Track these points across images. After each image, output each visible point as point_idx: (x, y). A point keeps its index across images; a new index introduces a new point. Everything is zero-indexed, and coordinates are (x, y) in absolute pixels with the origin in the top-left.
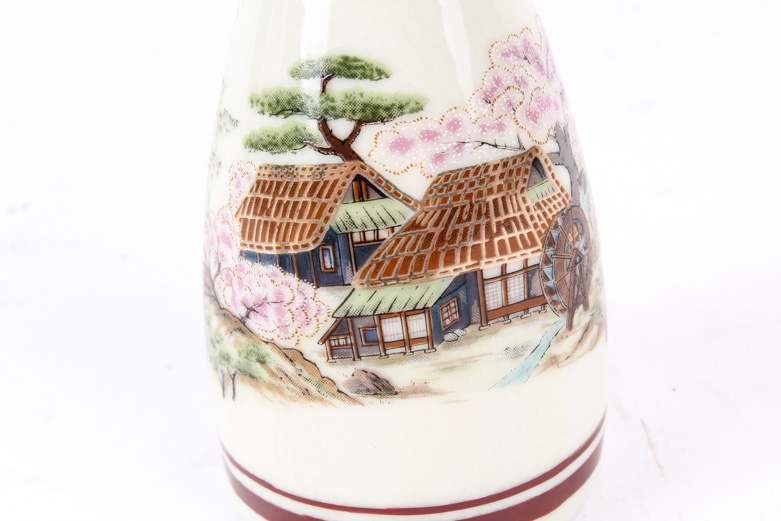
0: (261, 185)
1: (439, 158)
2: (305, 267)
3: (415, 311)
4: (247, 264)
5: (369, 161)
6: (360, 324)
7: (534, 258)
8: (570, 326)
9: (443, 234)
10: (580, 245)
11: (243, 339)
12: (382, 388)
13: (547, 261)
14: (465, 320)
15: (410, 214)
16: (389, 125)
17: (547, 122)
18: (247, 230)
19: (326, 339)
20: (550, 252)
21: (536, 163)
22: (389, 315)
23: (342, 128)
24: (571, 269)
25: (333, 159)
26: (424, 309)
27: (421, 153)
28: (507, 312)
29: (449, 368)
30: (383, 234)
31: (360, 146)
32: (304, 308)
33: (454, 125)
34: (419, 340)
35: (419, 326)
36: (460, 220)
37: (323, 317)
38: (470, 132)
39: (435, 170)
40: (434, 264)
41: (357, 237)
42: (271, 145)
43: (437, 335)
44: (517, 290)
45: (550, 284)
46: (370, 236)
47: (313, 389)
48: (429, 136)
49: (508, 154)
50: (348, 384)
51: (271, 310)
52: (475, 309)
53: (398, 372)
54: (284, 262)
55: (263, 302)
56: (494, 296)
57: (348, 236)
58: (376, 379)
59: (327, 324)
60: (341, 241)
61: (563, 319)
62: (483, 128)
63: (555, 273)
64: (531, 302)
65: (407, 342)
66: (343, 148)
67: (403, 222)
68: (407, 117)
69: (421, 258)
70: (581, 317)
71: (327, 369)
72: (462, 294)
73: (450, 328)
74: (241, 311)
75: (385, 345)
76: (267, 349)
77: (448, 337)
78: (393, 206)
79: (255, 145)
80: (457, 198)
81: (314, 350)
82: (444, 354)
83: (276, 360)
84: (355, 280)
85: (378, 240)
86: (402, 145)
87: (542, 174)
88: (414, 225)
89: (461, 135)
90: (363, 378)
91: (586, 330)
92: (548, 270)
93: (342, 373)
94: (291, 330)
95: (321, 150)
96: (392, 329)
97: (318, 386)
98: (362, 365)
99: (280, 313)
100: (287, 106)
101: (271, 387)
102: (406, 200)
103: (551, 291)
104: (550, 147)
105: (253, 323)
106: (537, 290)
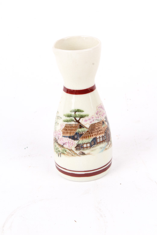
0: (66, 127)
1: (91, 122)
2: (73, 138)
3: (88, 143)
4: (63, 138)
5: (81, 123)
6: (80, 145)
7: (103, 135)
8: (108, 144)
9: (92, 132)
10: (109, 133)
11: (62, 148)
12: (83, 154)
13: (105, 135)
14: (95, 144)
15: (87, 130)
16: (84, 118)
17: (104, 116)
18: (63, 133)
19: (76, 147)
20: (105, 134)
21: (103, 122)
22: (84, 144)
23: (78, 119)
24: (108, 136)
25: (77, 123)
26: (89, 143)
27: (88, 122)
28: (100, 142)
29: (93, 151)
30: (84, 133)
31: (80, 121)
32: (72, 143)
33: (93, 118)
34: (89, 147)
35: (89, 145)
36: (94, 130)
37: (75, 145)
38: (95, 118)
39: (90, 124)
40: (90, 137)
41: (80, 133)
42: (67, 121)
43: (91, 146)
44: (101, 140)
45: (105, 138)
46: (82, 133)
47: (73, 155)
48: (89, 119)
49: (99, 121)
50: (79, 154)
51: (67, 144)
52: (96, 142)
53: (86, 152)
54: (70, 137)
55: (66, 143)
56: (98, 140)
57: (79, 133)
58: (83, 153)
59: (76, 145)
60: (78, 134)
61: (107, 143)
62: (96, 118)
63: (106, 137)
64: (103, 141)
65: (87, 147)
66: (78, 121)
67: (86, 131)
68: (87, 117)
69: (89, 136)
70: (109, 143)
71: (76, 152)
72: (94, 140)
73: (93, 145)
74: (63, 144)
75: (84, 148)
76: (67, 149)
77: (92, 146)
78: (85, 129)
79: (65, 121)
80: (93, 127)
81: (74, 149)
82: (92, 149)
83: (68, 151)
84: (80, 139)
85: (83, 134)
86: (86, 121)
87: (104, 123)
88: (88, 131)
89: (93, 119)
90: (81, 153)
91: (110, 144)
92: (105, 136)
93: (78, 152)
94: (70, 147)
95: (75, 122)
96: (85, 146)
97: (74, 154)
98: (81, 151)
99: (69, 144)
100: (69, 116)
101: (67, 155)
102: (87, 128)
103: (106, 139)
104: (105, 119)
105: (64, 146)
106: (104, 139)
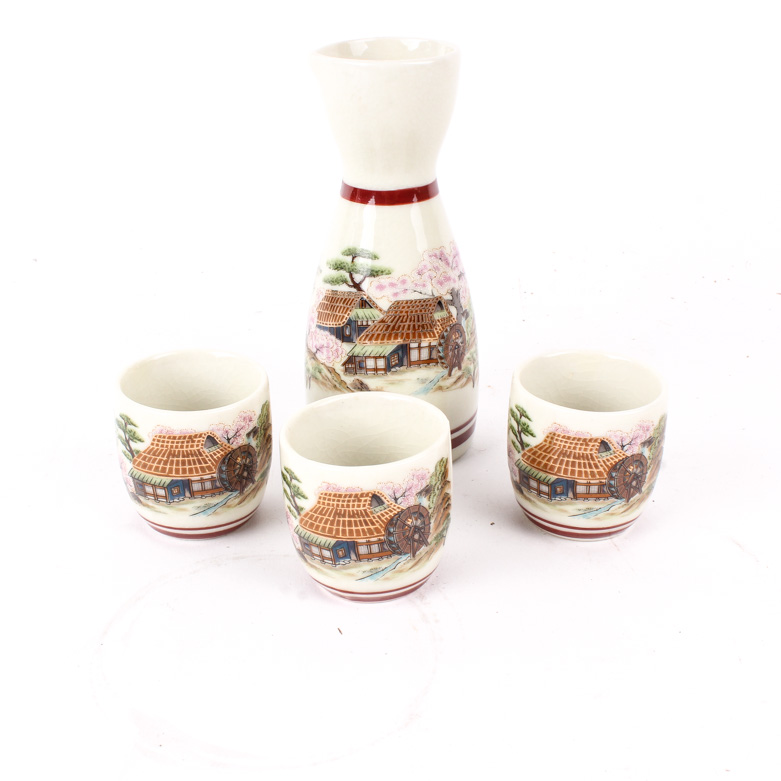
0: (327, 298)
1: (396, 294)
2: (341, 334)
3: (380, 357)
4: (318, 330)
5: (366, 293)
6: (358, 359)
7: (434, 343)
8: (450, 375)
9: (394, 326)
10: (459, 341)
11: (314, 362)
12: (362, 387)
13: (440, 344)
14: (400, 364)
15: (382, 316)
16: (377, 278)
17: (448, 286)
18: (320, 316)
19: (344, 364)
20: (442, 341)
21: (440, 303)
22: (369, 357)
23: (358, 278)
24: (453, 350)
25: (354, 290)
26: (384, 357)
27: (389, 292)
28: (419, 363)
29: (392, 383)
30: (370, 323)
31: (364, 286)
32: (337, 350)
33: (404, 282)
34: (381, 369)
35: (381, 363)
36: (402, 321)
37: (343, 355)
38: (409, 285)
39: (394, 299)
40: (389, 338)
41: (359, 323)
42: (334, 282)
43: (388, 368)
44: (425, 355)
45: (441, 354)
46: (365, 323)
47: (338, 385)
48: (392, 285)
49: (426, 297)
50: (351, 384)
51: (324, 350)
52: (405, 359)
53: (370, 381)
54: (332, 331)
55: (322, 347)
56: (414, 355)
57: (356, 322)
58: (362, 384)
59: (345, 358)
60: (353, 324)
61: (446, 371)
62: (416, 285)
63: (444, 350)
64: (430, 361)
65: (376, 370)
66: (357, 286)
67: (378, 319)
68: (384, 276)
69: (384, 335)
70: (456, 372)
71: (344, 377)
72: (400, 353)
73: (394, 366)
74: (314, 350)
75: (367, 370)
76: (322, 367)
77: (393, 370)
78: (375, 312)
79: (326, 281)
80: (401, 312)
81: (339, 369)
82: (390, 377)
83: (325, 371)
84: (357, 341)
85: (368, 325)
86: (381, 287)
87: (442, 308)
88: (382, 321)
89: (406, 286)
90: (357, 383)
91: (459, 378)
92: (440, 349)
93: (349, 379)
94: (331, 359)
95: (349, 286)
96: (370, 363)
97: (340, 384)
98: (357, 377)
99: (328, 351)
100: (339, 267)
101: (323, 383)
102: (381, 310)
103: (441, 358)
104: (449, 297)
105: (318, 355)
106: (435, 355)
